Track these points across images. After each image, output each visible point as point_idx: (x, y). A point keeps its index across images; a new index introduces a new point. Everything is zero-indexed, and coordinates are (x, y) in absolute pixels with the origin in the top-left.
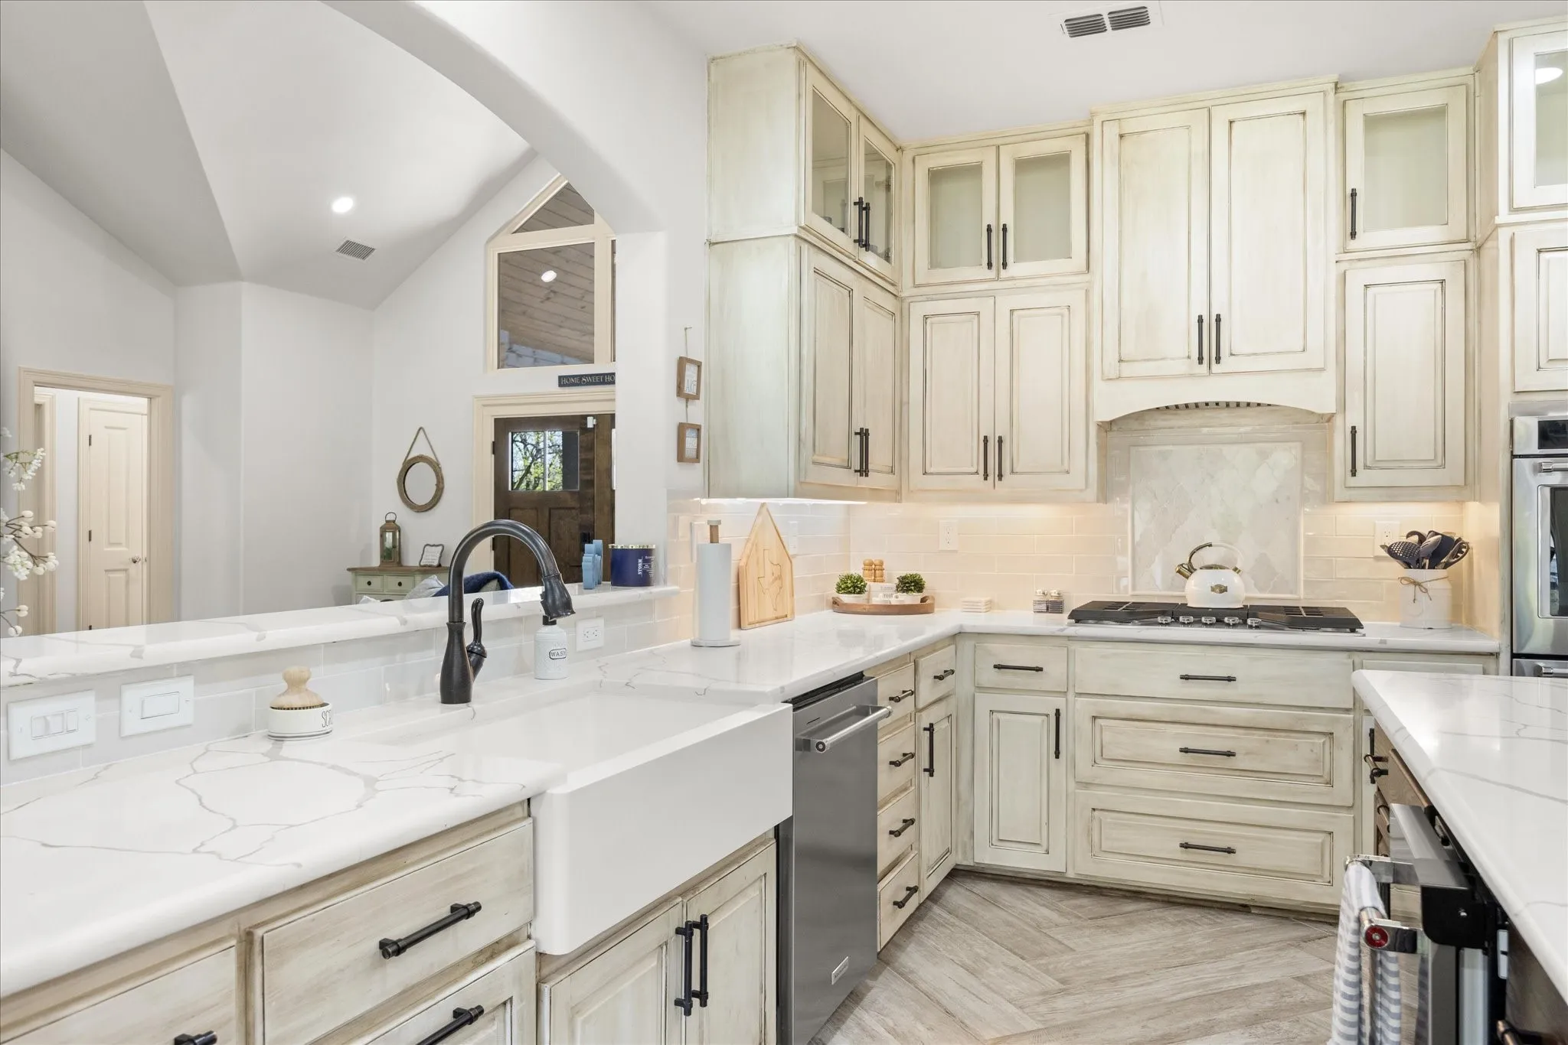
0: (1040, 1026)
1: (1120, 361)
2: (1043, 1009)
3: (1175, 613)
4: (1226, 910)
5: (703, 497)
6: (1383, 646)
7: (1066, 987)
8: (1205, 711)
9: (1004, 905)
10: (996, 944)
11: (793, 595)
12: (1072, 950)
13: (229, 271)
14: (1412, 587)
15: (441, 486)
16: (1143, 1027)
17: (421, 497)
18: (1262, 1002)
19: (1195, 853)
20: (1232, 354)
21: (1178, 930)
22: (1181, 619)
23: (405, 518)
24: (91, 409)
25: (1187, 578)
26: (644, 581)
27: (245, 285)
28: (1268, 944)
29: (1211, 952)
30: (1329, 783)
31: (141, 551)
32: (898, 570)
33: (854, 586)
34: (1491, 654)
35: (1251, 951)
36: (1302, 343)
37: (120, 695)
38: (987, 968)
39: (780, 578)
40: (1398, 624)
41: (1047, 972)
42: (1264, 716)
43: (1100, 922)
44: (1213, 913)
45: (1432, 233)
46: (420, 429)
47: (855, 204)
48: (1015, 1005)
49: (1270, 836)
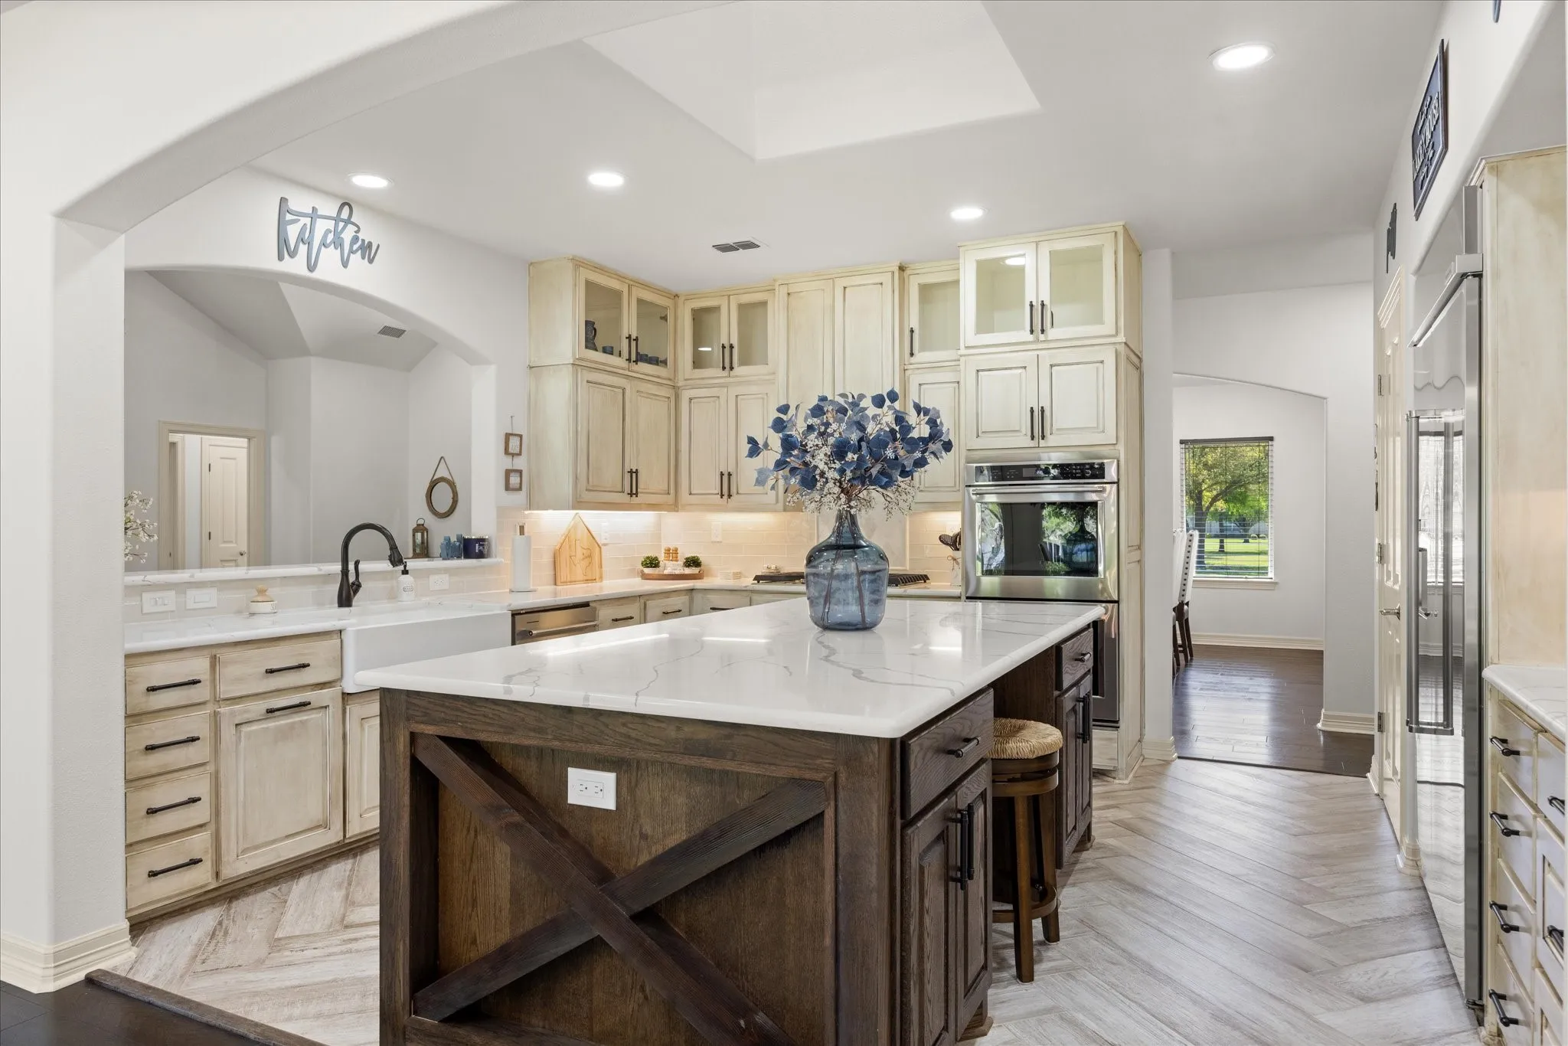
5: (526, 509)
11: (601, 567)
13: (303, 351)
14: (952, 561)
15: (455, 499)
17: (443, 508)
23: (430, 520)
24: (210, 445)
26: (481, 555)
27: (313, 360)
31: (244, 549)
32: (687, 552)
33: (652, 563)
37: (185, 593)
39: (590, 556)
46: (442, 457)
47: (627, 338)
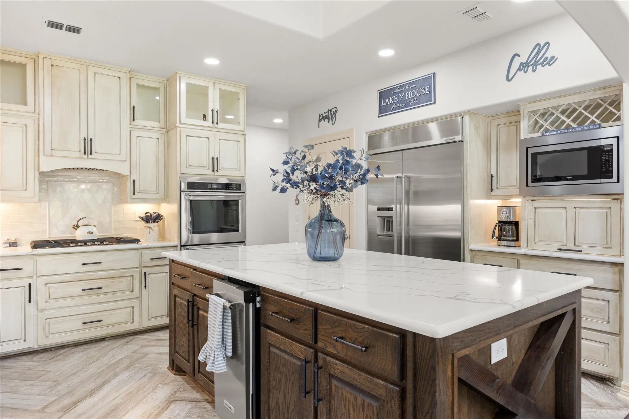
0: (57, 397)
1: (52, 149)
2: (53, 392)
3: (74, 242)
4: (97, 342)
6: (148, 247)
7: (57, 383)
8: (91, 275)
9: (8, 367)
10: (16, 380)
12: (51, 371)
14: (149, 229)
16: (95, 383)
18: (127, 362)
19: (88, 325)
20: (96, 153)
21: (85, 352)
22: (88, 244)
25: (77, 230)
28: (117, 347)
29: (101, 355)
30: (132, 291)
34: (175, 246)
35: (113, 350)
36: (119, 152)
38: (19, 389)
40: (144, 240)
41: (45, 381)
42: (111, 274)
43: (55, 359)
44: (93, 344)
45: (154, 124)
48: (41, 395)
49: (113, 312)
